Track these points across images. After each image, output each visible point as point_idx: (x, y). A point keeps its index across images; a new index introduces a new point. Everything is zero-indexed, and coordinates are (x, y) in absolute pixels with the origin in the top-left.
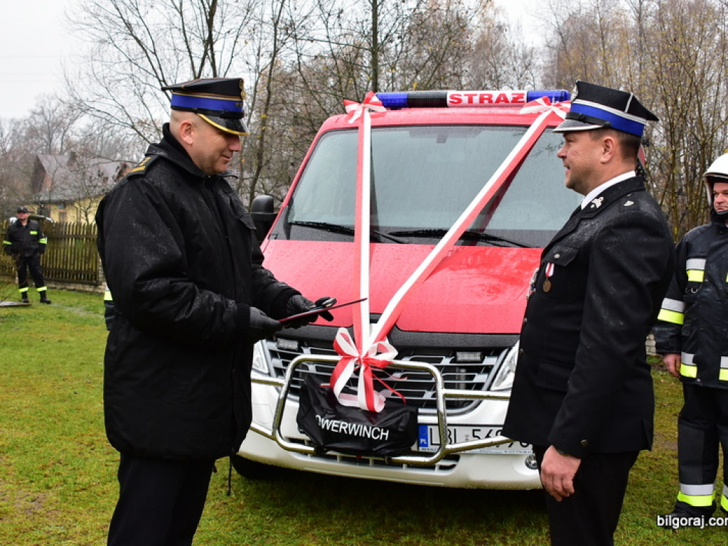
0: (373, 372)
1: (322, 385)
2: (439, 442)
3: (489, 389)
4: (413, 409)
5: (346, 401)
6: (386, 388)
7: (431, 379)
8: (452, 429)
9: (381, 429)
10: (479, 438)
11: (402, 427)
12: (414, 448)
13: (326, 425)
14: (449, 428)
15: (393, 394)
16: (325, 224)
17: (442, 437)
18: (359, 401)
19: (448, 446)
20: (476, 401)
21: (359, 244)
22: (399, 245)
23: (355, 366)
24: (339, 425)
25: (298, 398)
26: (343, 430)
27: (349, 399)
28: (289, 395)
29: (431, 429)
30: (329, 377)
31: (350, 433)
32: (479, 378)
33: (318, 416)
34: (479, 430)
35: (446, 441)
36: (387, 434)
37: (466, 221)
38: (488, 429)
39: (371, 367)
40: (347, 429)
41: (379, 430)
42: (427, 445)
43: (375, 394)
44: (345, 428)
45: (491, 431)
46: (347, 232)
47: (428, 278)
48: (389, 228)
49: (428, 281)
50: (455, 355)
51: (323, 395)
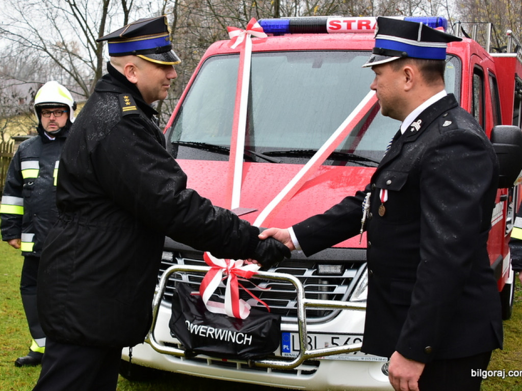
0: (239, 281)
1: (193, 293)
2: (299, 349)
3: (348, 300)
4: (276, 317)
5: (214, 308)
6: (252, 297)
7: (294, 290)
8: (312, 336)
9: (244, 334)
10: (337, 345)
11: (265, 334)
12: (277, 353)
13: (194, 329)
14: (308, 335)
15: (259, 303)
16: (204, 144)
17: (302, 343)
18: (226, 308)
19: (308, 352)
20: (336, 311)
21: (234, 162)
22: (271, 164)
23: (223, 276)
24: (207, 330)
25: (170, 305)
26: (209, 334)
27: (217, 306)
28: (163, 302)
29: (293, 336)
30: (199, 285)
31: (217, 337)
32: (339, 290)
33: (187, 321)
34: (338, 338)
35: (305, 348)
36: (250, 339)
37: (335, 143)
38: (346, 337)
39: (238, 277)
40: (214, 334)
41: (243, 336)
42: (289, 351)
43: (241, 302)
44: (211, 333)
45: (349, 339)
46: (223, 152)
47: (295, 195)
48: (264, 148)
49: (295, 198)
50: (317, 267)
51: (193, 303)
